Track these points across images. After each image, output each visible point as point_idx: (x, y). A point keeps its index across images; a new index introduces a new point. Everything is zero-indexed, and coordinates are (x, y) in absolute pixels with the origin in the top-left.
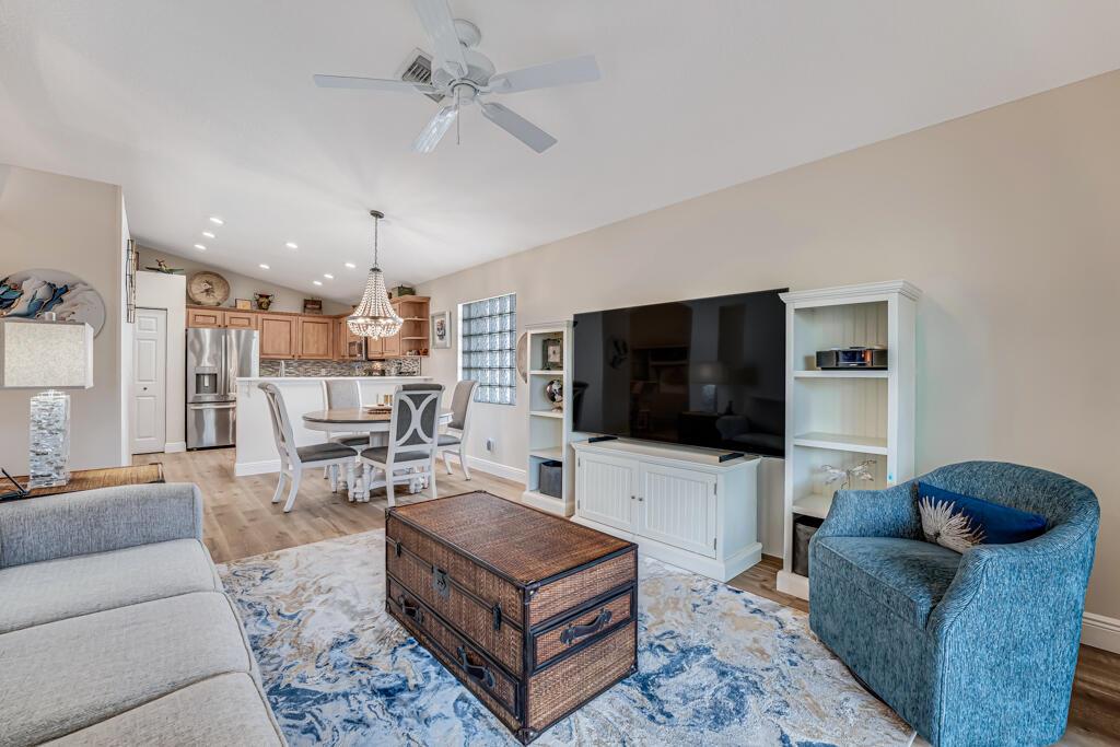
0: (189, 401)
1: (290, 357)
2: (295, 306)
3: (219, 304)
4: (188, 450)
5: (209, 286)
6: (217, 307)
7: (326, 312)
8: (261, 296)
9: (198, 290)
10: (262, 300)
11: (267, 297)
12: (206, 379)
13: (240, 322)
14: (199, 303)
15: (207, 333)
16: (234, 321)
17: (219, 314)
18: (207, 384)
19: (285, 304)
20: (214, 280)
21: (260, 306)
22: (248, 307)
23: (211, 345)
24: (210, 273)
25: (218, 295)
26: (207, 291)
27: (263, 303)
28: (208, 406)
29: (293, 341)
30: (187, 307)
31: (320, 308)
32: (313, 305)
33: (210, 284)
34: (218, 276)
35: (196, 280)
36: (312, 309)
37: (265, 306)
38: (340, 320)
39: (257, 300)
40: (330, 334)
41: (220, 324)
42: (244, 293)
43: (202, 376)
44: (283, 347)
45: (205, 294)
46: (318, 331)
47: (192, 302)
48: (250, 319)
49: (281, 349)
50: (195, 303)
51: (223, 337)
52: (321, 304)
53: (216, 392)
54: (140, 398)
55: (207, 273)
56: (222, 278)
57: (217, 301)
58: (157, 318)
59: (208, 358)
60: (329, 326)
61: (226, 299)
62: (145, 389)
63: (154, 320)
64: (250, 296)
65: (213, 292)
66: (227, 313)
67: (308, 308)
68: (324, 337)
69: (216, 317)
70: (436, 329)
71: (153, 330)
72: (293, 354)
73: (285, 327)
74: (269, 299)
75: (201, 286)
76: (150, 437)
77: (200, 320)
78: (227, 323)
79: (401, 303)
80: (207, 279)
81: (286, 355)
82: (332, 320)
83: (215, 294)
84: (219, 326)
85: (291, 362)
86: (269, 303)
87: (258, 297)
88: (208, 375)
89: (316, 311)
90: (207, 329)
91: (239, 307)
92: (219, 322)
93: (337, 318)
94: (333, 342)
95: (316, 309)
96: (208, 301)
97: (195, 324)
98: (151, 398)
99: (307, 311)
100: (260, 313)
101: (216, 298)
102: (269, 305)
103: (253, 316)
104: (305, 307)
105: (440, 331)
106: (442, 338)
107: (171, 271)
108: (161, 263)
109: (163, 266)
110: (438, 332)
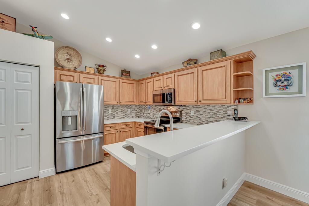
0: (57, 138)
1: (116, 103)
2: (117, 73)
3: (75, 68)
4: (57, 173)
5: (69, 57)
6: (75, 70)
7: (133, 76)
8: (99, 66)
9: (62, 58)
10: (100, 68)
11: (103, 66)
12: (70, 119)
13: (88, 80)
14: (63, 67)
15: (67, 86)
16: (85, 80)
17: (76, 75)
18: (70, 123)
19: (112, 71)
20: (72, 52)
21: (99, 72)
22: (93, 72)
23: (72, 94)
24: (70, 48)
25: (75, 63)
26: (68, 59)
28: (69, 140)
29: (118, 93)
30: (55, 69)
31: (130, 75)
32: (125, 73)
33: (70, 55)
34: (74, 50)
35: (61, 52)
36: (125, 75)
37: (101, 72)
38: (142, 82)
39: (97, 69)
40: (135, 90)
41: (77, 81)
42: (90, 64)
43: (67, 118)
44: (113, 98)
45: (67, 61)
46: (129, 89)
47: (58, 66)
48: (94, 79)
49: (111, 98)
50: (60, 66)
51: (81, 89)
52: (130, 72)
53: (77, 129)
54: (18, 137)
55: (68, 47)
56: (77, 52)
57: (74, 67)
58: (31, 73)
59: (70, 104)
60: (135, 85)
61: (80, 66)
62: (22, 129)
63: (29, 74)
64: (94, 66)
65: (71, 60)
66: (80, 74)
67: (124, 75)
68: (133, 92)
69: (74, 76)
70: (271, 82)
71: (28, 82)
72: (117, 101)
73: (112, 85)
74: (105, 68)
75: (64, 55)
76: (28, 167)
77: (64, 77)
78: (81, 81)
79: (232, 61)
80: (68, 51)
81: (113, 101)
82: (137, 82)
83: (73, 62)
84: (76, 82)
85: (116, 105)
86: (104, 70)
87: (98, 67)
88: (71, 116)
89: (127, 77)
90: (68, 83)
91: (88, 71)
92: (76, 80)
93: (139, 81)
94: (136, 94)
95: (127, 76)
96: (69, 66)
97: (61, 80)
98: (28, 136)
99: (123, 76)
100: (100, 76)
101: (73, 65)
102: (104, 71)
103: (96, 77)
104: (122, 74)
105: (282, 82)
106: (287, 88)
107: (43, 37)
108: (35, 29)
109: (36, 32)
110: (279, 84)
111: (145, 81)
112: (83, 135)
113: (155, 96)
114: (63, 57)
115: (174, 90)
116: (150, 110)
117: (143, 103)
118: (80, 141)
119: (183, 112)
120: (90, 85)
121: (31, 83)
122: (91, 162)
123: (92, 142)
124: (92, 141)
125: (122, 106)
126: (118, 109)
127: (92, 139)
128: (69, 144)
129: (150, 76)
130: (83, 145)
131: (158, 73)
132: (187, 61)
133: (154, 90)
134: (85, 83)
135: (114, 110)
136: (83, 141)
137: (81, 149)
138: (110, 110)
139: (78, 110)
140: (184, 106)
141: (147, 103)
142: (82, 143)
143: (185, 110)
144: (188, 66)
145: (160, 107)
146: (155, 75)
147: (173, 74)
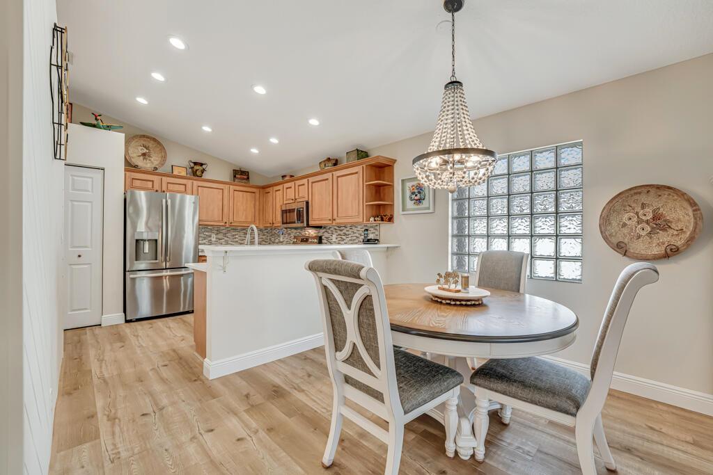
0: (127, 269)
1: (223, 224)
2: (226, 176)
3: (156, 169)
4: (127, 321)
5: (145, 151)
6: (154, 171)
7: (254, 181)
8: (195, 164)
10: (197, 167)
11: (202, 165)
12: (147, 245)
13: (177, 187)
14: (136, 166)
15: (142, 197)
16: (171, 187)
17: (156, 179)
18: (146, 250)
19: (217, 173)
20: (151, 144)
21: (194, 173)
22: (184, 174)
23: (149, 209)
24: (148, 137)
25: (155, 160)
26: (144, 155)
27: (197, 170)
28: (143, 274)
29: (226, 207)
30: (125, 170)
31: (248, 178)
32: (241, 175)
33: (147, 148)
34: (154, 140)
35: (133, 143)
36: (240, 179)
37: (198, 173)
38: (268, 190)
39: (192, 168)
40: (257, 203)
41: (158, 189)
42: (179, 161)
43: (142, 242)
44: (216, 215)
45: (142, 158)
46: (247, 200)
47: (130, 166)
48: (185, 185)
49: (214, 216)
50: (132, 166)
51: (164, 201)
52: (248, 175)
53: (156, 259)
54: (74, 267)
55: (144, 136)
56: (159, 143)
57: (154, 166)
58: (92, 178)
59: (147, 223)
60: (257, 195)
61: (163, 165)
62: (79, 256)
63: (90, 180)
64: (186, 163)
65: (149, 156)
66: (163, 178)
67: (237, 178)
68: (252, 206)
69: (153, 181)
70: (408, 194)
71: (88, 191)
72: (225, 220)
73: (218, 194)
74: (204, 166)
75: (137, 149)
76: (86, 309)
77: (137, 183)
78: (164, 188)
79: (364, 166)
80: (144, 143)
81: (219, 221)
82: (261, 190)
83: (152, 159)
84: (157, 191)
85: (222, 228)
86: (203, 171)
87: (192, 165)
88: (148, 240)
89: (244, 181)
90: (142, 193)
91: (175, 173)
92: (157, 186)
93: (264, 188)
94: (259, 210)
95: (244, 179)
96: (145, 165)
97: (132, 187)
98: (86, 266)
99: (236, 180)
100: (195, 180)
101: (152, 163)
102: (203, 173)
103: (189, 183)
104: (235, 176)
105: (416, 195)
106: (420, 202)
107: (108, 128)
108: (98, 117)
109: (100, 121)
110: (413, 196)
111: (271, 188)
112: (166, 269)
113: (284, 212)
114: (136, 151)
115: (307, 203)
116: (282, 236)
117: (269, 225)
118: (161, 277)
119: (323, 238)
120: (179, 195)
121: (92, 192)
122: (180, 309)
123: (180, 280)
124: (182, 278)
125: (235, 230)
126: (229, 235)
127: (182, 275)
128: (143, 279)
129: (281, 180)
130: (166, 284)
131: (291, 176)
132: (324, 161)
133: (285, 202)
134: (170, 191)
135: (220, 236)
136: (166, 276)
137: (163, 289)
138: (214, 235)
139: (159, 232)
140: (325, 227)
141: (275, 225)
142: (164, 280)
143: (326, 235)
144: (326, 168)
145: (295, 231)
146: (287, 178)
147: (306, 179)
